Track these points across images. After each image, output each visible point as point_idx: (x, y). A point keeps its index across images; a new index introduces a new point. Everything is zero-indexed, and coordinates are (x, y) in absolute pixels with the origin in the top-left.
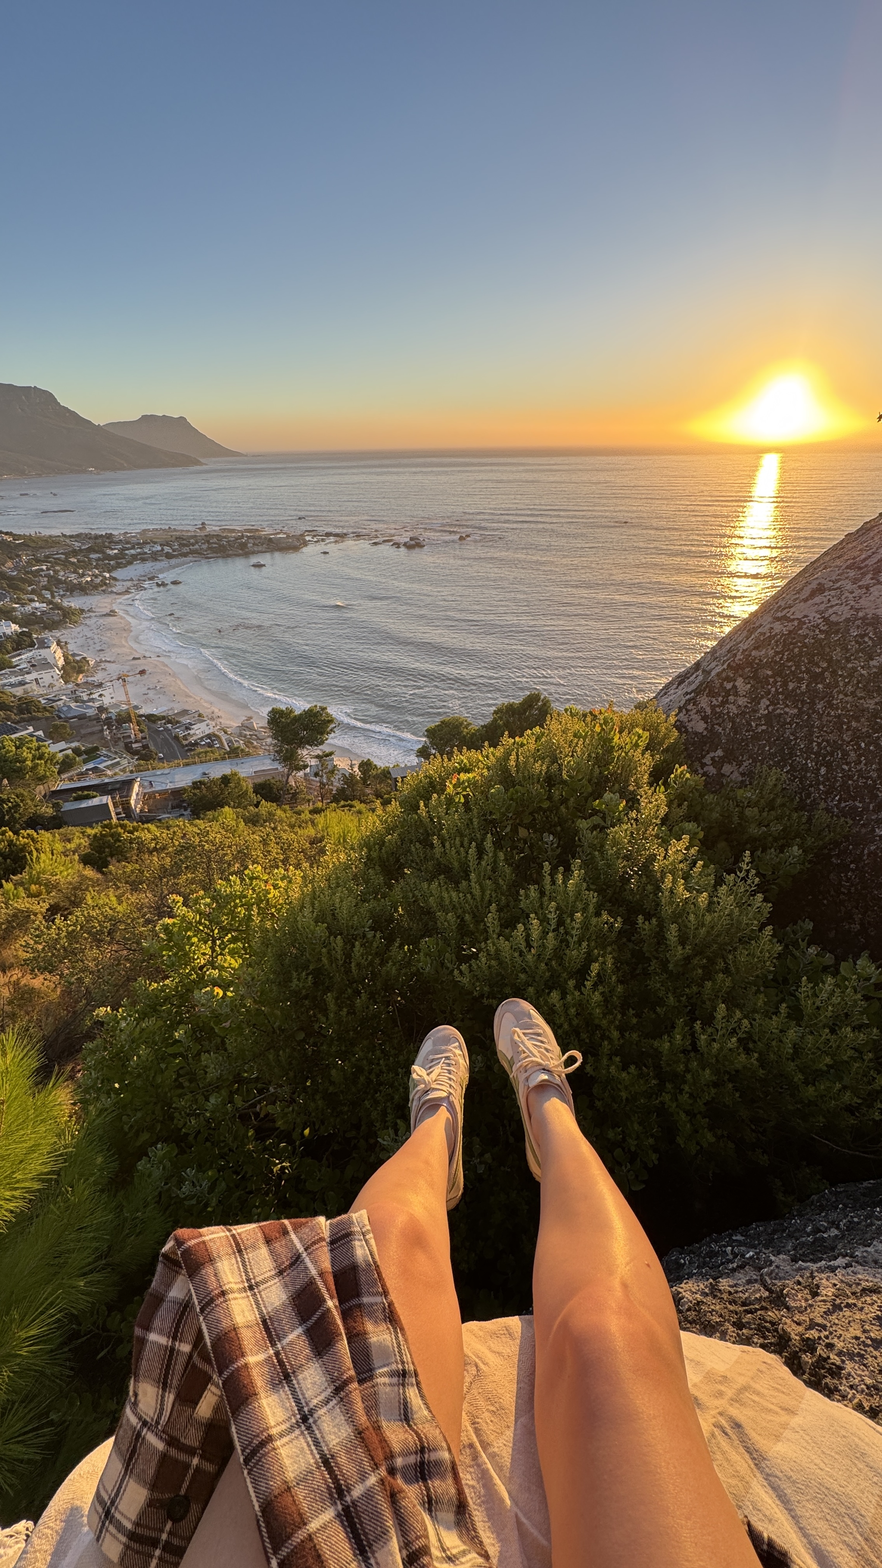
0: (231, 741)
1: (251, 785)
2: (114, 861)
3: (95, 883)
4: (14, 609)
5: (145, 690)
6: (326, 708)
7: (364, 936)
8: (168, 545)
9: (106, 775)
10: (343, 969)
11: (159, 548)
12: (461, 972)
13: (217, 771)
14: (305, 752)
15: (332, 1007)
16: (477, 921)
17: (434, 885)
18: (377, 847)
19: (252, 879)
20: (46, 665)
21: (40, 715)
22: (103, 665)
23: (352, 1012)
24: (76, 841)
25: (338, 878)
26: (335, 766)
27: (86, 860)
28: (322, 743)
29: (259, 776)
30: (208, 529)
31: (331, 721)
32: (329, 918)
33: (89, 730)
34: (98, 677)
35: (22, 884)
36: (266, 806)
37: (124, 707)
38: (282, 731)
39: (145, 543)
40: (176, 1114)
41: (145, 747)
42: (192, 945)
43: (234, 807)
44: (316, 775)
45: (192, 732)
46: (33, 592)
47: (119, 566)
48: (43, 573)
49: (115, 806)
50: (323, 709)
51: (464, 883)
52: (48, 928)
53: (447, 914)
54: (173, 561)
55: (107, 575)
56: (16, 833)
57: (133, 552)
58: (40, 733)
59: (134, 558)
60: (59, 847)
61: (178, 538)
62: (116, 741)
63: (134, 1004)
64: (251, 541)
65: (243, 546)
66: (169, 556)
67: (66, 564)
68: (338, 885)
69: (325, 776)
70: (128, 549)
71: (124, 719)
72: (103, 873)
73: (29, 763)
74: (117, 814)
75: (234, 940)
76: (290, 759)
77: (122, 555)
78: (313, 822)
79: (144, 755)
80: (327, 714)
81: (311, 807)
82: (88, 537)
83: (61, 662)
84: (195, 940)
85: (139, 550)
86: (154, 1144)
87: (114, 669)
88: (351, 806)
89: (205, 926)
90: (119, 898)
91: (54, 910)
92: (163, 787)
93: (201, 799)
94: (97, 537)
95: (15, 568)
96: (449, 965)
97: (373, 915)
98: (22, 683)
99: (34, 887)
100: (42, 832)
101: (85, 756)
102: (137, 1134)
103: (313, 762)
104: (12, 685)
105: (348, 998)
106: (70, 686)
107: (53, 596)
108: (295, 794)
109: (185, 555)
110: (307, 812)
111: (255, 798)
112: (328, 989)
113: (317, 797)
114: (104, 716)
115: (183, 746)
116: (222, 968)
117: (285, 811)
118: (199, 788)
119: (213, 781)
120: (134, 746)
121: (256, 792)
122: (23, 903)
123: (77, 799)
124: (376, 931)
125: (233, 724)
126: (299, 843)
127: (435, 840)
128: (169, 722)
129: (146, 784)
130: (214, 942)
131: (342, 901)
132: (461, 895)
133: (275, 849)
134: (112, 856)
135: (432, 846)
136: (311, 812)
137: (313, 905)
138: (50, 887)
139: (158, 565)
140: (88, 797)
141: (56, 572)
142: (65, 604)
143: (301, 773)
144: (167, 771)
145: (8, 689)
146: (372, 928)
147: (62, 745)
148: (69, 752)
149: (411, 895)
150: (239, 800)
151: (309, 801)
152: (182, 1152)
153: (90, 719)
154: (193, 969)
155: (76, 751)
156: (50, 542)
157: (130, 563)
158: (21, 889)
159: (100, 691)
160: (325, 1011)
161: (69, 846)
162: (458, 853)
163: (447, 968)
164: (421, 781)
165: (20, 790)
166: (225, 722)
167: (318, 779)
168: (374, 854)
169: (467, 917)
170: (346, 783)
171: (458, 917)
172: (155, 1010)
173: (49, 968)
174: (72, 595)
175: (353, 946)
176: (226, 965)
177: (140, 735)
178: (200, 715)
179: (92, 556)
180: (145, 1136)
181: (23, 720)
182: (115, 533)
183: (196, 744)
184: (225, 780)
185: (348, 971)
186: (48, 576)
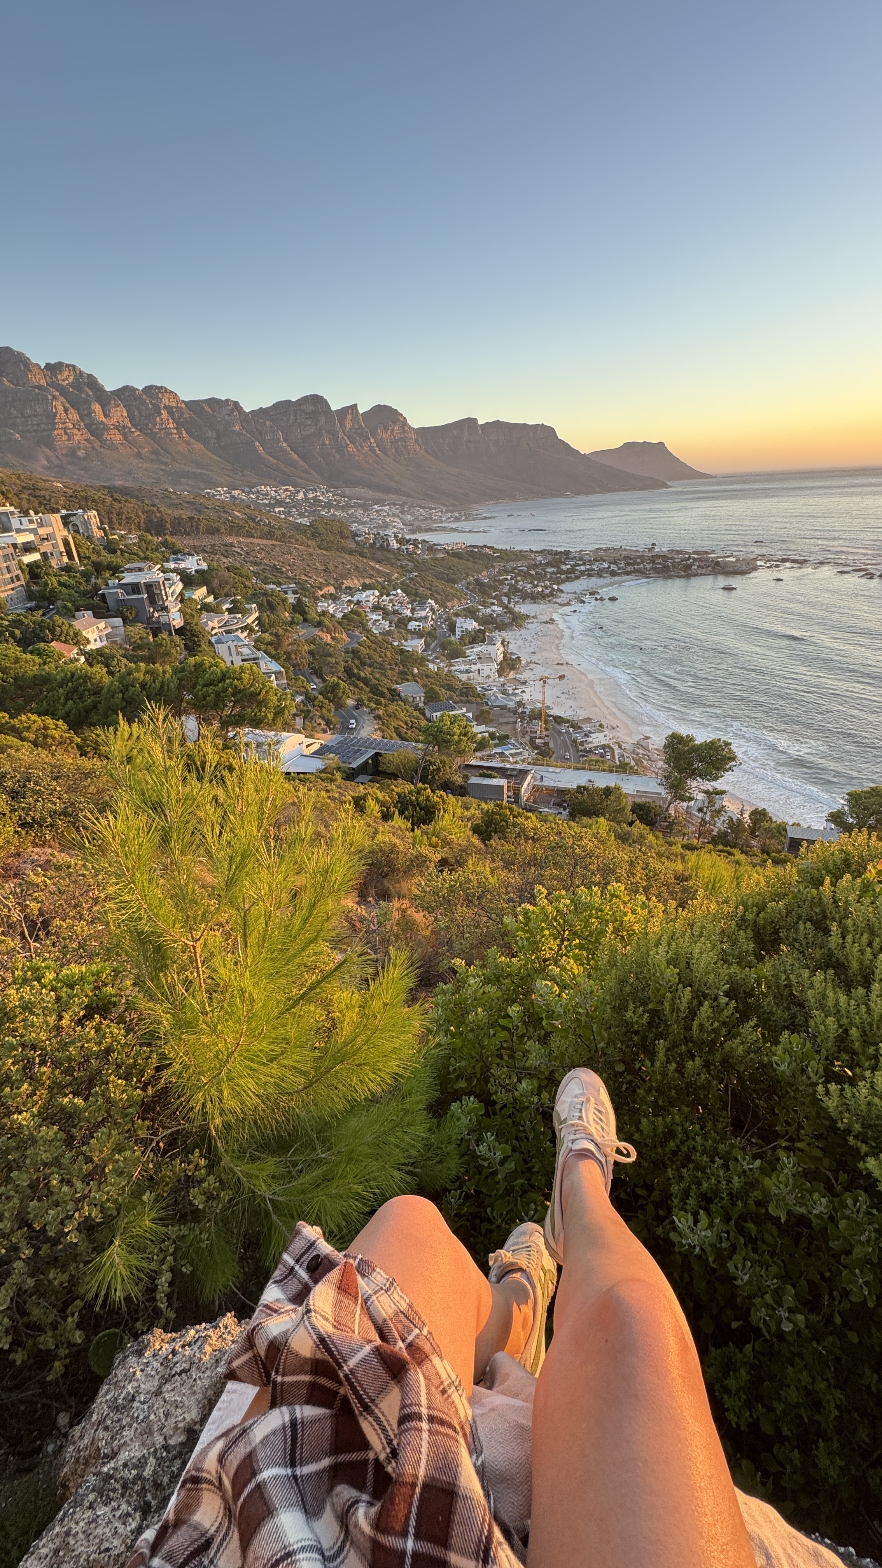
0: (623, 756)
1: (630, 804)
2: (495, 837)
3: (478, 852)
4: (479, 610)
5: (559, 694)
6: (730, 744)
7: (716, 999)
8: (615, 563)
9: (509, 762)
10: (682, 1022)
11: (606, 566)
12: (827, 1093)
13: (602, 780)
14: (694, 784)
15: (661, 1055)
16: (865, 1041)
17: (819, 976)
18: (755, 909)
19: (613, 896)
20: (490, 659)
21: (473, 699)
22: (532, 666)
23: (680, 1070)
24: (472, 811)
25: (703, 927)
26: (723, 807)
27: (476, 830)
28: (716, 779)
29: (641, 797)
30: (657, 549)
31: (733, 759)
32: (683, 965)
33: (506, 720)
34: (525, 675)
35: (427, 834)
36: (639, 828)
37: (539, 705)
38: (675, 758)
39: (595, 560)
40: (492, 1080)
41: (546, 744)
42: (543, 936)
43: (608, 820)
44: (700, 810)
45: (589, 739)
46: (495, 597)
47: (568, 579)
48: (507, 582)
49: (508, 790)
50: (728, 744)
51: (861, 991)
52: (437, 877)
53: (826, 1017)
54: (617, 578)
55: (556, 587)
56: (433, 791)
57: (583, 568)
58: (470, 714)
59: (583, 573)
60: (459, 811)
61: (627, 558)
62: (524, 733)
63: (483, 966)
64: (697, 563)
65: (688, 567)
66: (613, 574)
67: (525, 575)
68: (700, 936)
69: (709, 814)
70: (579, 565)
71: (536, 715)
72: (485, 844)
73: (456, 737)
74: (508, 797)
75: (581, 947)
76: (677, 789)
77: (572, 570)
78: (683, 858)
79: (544, 753)
80: (730, 750)
81: (685, 842)
82: (550, 552)
83: (500, 658)
84: (547, 932)
85: (588, 567)
86: (469, 1094)
87: (539, 671)
88: (730, 854)
89: (559, 924)
90: (492, 871)
91: (444, 862)
92: (552, 784)
93: (580, 804)
94: (557, 553)
95: (488, 576)
96: (812, 1075)
97: (731, 981)
98: (468, 671)
99: (434, 839)
100: (450, 795)
101: (497, 741)
102: (457, 1078)
103: (700, 796)
104: (461, 672)
105: (680, 1055)
106: (502, 680)
107: (509, 602)
108: (672, 824)
109: (628, 573)
110: (679, 845)
111: (631, 817)
112: (661, 1036)
113: (693, 833)
114: (520, 710)
115: (578, 751)
116: (563, 969)
117: (657, 838)
118: (582, 793)
119: (596, 790)
120: (537, 741)
121: (633, 811)
122: (425, 850)
123: (483, 776)
124: (731, 999)
125: (629, 741)
126: (665, 874)
127: (834, 927)
128: (572, 726)
129: (539, 777)
130: (562, 941)
131: (701, 953)
132: (853, 1002)
133: (639, 874)
134: (496, 832)
135: (827, 932)
136: (683, 847)
137: (669, 945)
138: (447, 843)
139: (600, 581)
140: (490, 776)
141: (517, 582)
142: (516, 609)
143: (685, 804)
144: (558, 770)
145: (458, 674)
146: (727, 994)
147: (483, 728)
148: (487, 735)
149: (784, 977)
150: (615, 816)
151: (684, 835)
152: (487, 1114)
153: (509, 710)
154: (537, 958)
155: (492, 736)
156: (520, 555)
157: (578, 578)
158: (425, 837)
159: (523, 688)
160: (652, 1056)
161: (466, 813)
162: (862, 952)
163: (809, 1078)
164: (832, 854)
165: (444, 758)
166: (622, 735)
167: (700, 815)
168: (750, 917)
169: (854, 1032)
170: (730, 827)
171: (840, 1026)
172: (498, 981)
173: (430, 910)
174: (523, 603)
175: (701, 1004)
176: (568, 967)
177: (545, 733)
178: (601, 726)
179: (548, 570)
180: (462, 1084)
181: (461, 702)
182: (572, 550)
183: (590, 751)
184: (608, 791)
185: (688, 1028)
186: (510, 585)
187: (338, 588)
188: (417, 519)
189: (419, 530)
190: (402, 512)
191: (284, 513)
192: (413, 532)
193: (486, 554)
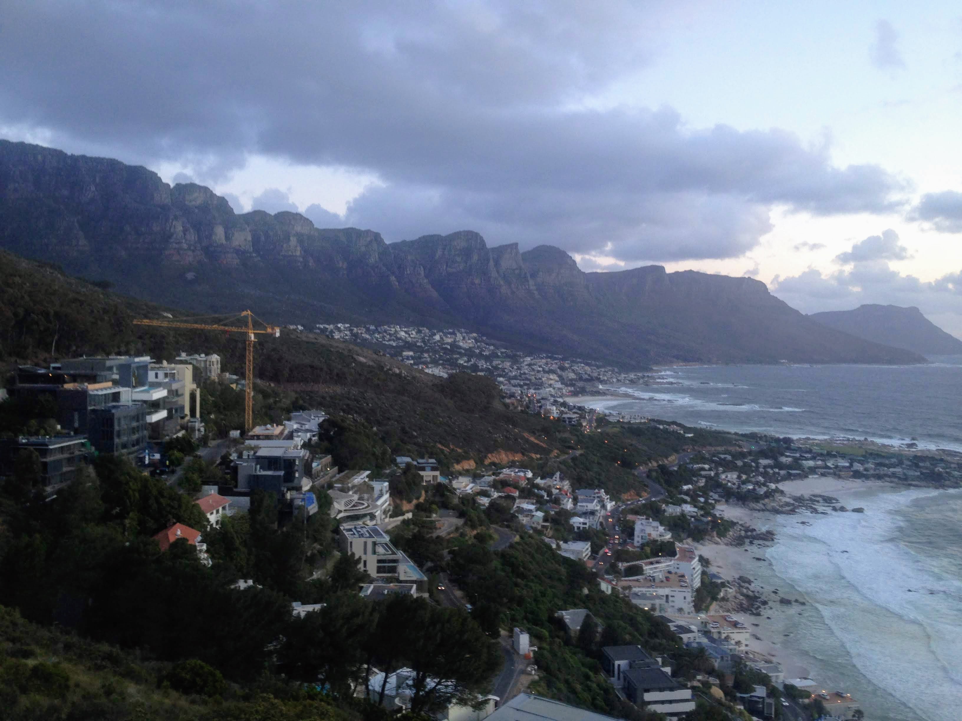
4: (665, 509)
8: (859, 461)
11: (846, 463)
20: (683, 583)
30: (920, 448)
39: (830, 454)
46: (687, 492)
47: (789, 477)
48: (703, 473)
55: (772, 485)
57: (811, 463)
59: (811, 470)
61: (876, 455)
66: (858, 476)
67: (729, 466)
70: (807, 459)
77: (796, 464)
83: (697, 583)
85: (820, 463)
94: (773, 440)
95: (677, 463)
98: (652, 597)
104: (642, 597)
106: (701, 615)
107: (707, 501)
109: (879, 477)
139: (841, 484)
141: (718, 473)
142: (718, 511)
145: (638, 600)
156: (721, 439)
157: (805, 476)
174: (727, 503)
179: (761, 461)
186: (709, 478)
187: (480, 462)
188: (581, 379)
189: (582, 392)
190: (562, 369)
191: (413, 358)
192: (575, 394)
193: (674, 432)
